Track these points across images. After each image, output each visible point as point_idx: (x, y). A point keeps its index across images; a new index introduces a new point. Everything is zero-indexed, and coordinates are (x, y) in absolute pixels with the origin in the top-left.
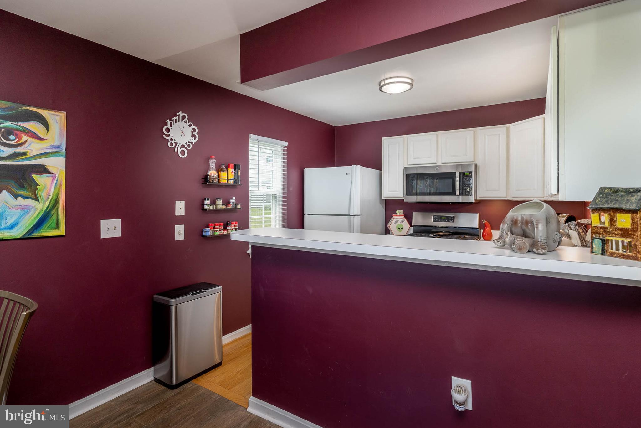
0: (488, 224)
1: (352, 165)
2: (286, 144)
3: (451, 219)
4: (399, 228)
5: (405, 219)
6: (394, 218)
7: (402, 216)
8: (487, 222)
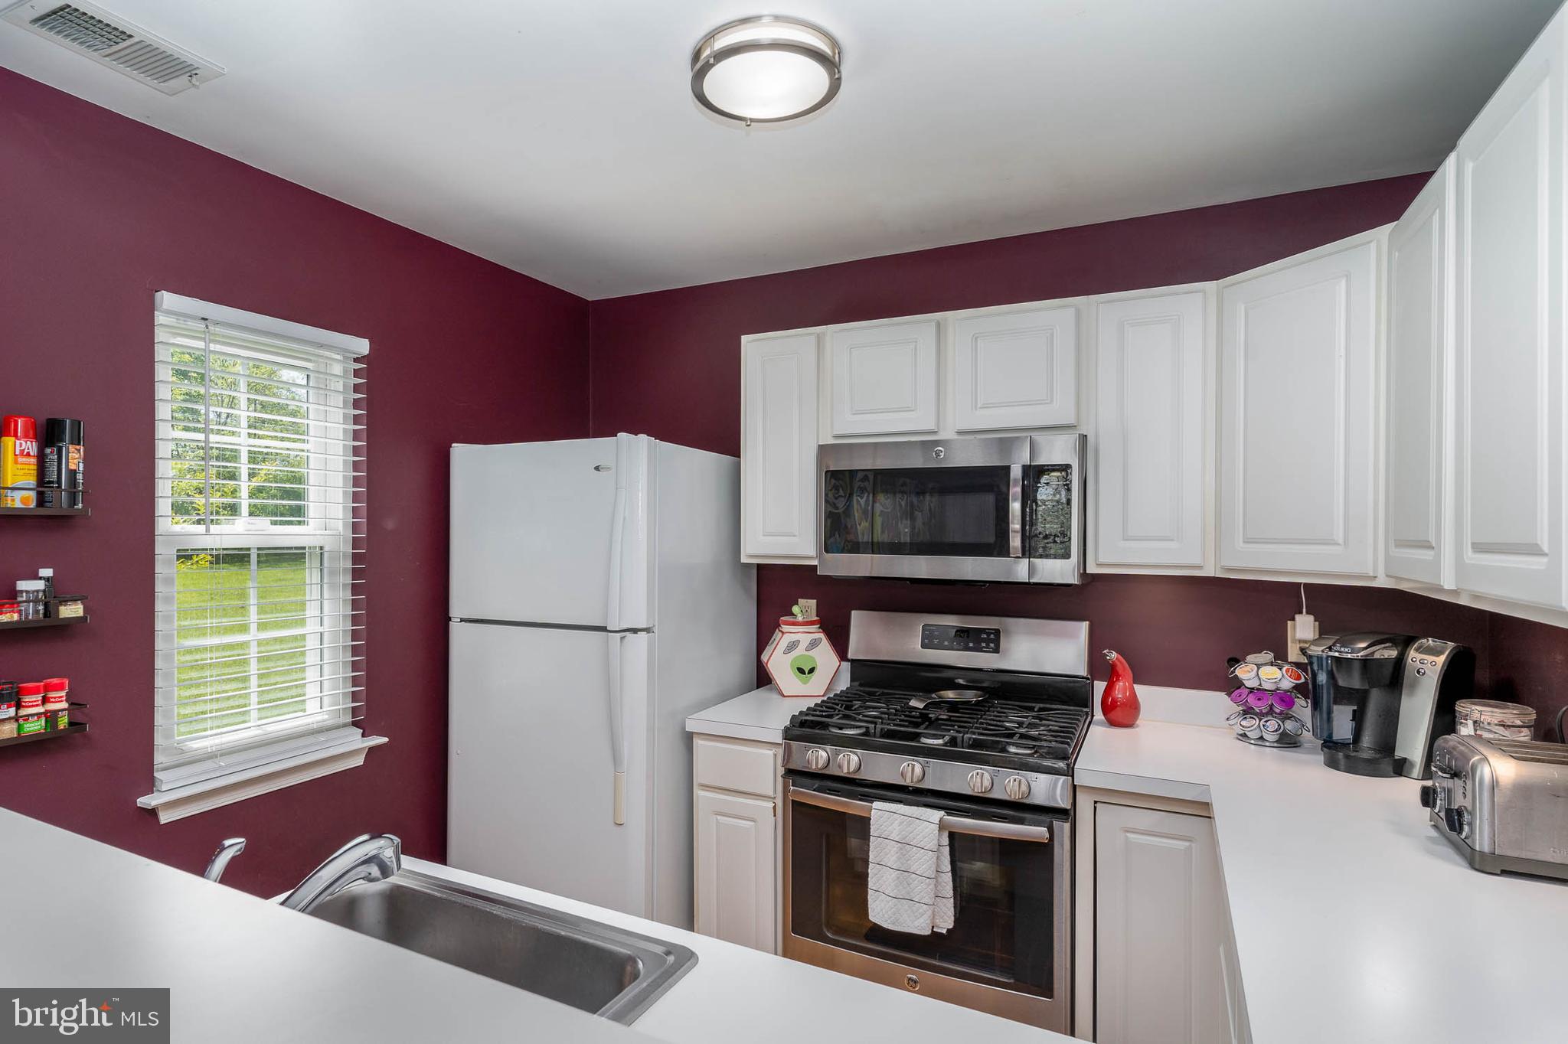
0: (1123, 666)
1: (616, 436)
2: (362, 346)
3: (988, 641)
4: (801, 671)
5: (822, 636)
6: (783, 633)
7: (812, 623)
8: (1120, 657)
